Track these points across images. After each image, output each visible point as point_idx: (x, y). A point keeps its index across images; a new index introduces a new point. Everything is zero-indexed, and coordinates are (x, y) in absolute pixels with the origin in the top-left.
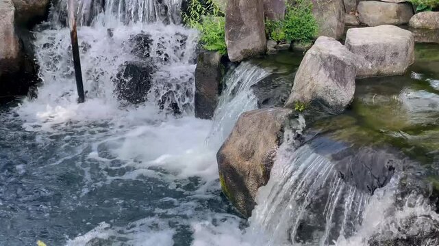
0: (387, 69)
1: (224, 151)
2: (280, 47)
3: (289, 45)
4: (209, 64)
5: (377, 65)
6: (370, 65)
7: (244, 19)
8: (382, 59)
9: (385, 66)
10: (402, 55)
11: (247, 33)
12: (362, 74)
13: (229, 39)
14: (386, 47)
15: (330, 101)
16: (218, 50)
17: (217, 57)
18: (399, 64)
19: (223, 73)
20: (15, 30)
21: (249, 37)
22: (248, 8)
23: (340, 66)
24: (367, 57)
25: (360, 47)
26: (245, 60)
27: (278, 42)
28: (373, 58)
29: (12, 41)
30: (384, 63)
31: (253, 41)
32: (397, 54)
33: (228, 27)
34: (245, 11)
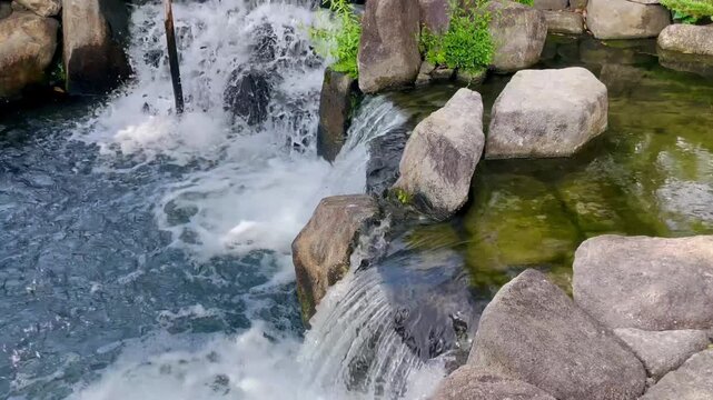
0: (548, 147)
1: (297, 243)
2: (438, 74)
3: (452, 71)
4: (336, 90)
5: (531, 141)
6: (521, 140)
7: (382, 36)
8: (541, 133)
9: (544, 143)
10: (574, 128)
11: (386, 54)
12: (507, 152)
13: (361, 61)
14: (548, 117)
15: (435, 201)
16: (348, 72)
17: (345, 83)
18: (566, 141)
19: (353, 104)
20: (101, 8)
21: (388, 61)
22: (389, 21)
23: (452, 155)
24: (517, 129)
25: (508, 115)
26: (381, 91)
27: (437, 65)
28: (526, 131)
29: (97, 23)
30: (542, 139)
31: (394, 66)
32: (565, 126)
33: (363, 41)
34: (383, 24)
